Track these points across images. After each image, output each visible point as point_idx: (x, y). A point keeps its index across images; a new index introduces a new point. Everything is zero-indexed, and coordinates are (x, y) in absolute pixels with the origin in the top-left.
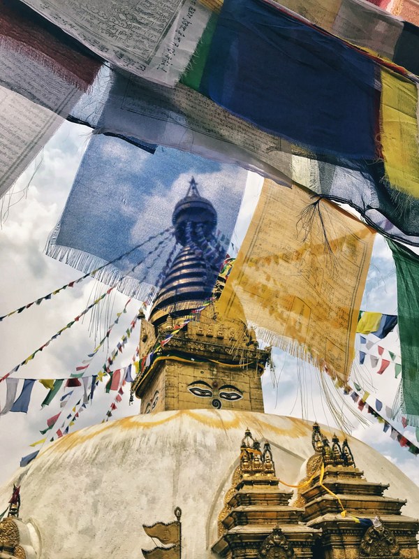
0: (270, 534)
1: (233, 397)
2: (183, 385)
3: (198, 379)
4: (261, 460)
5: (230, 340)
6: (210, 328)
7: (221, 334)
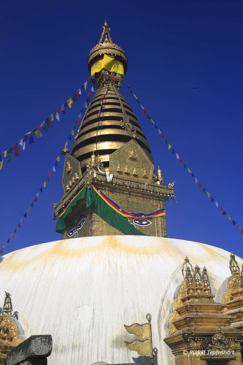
1: (144, 223)
4: (201, 281)
5: (143, 177)
6: (127, 166)
7: (136, 172)
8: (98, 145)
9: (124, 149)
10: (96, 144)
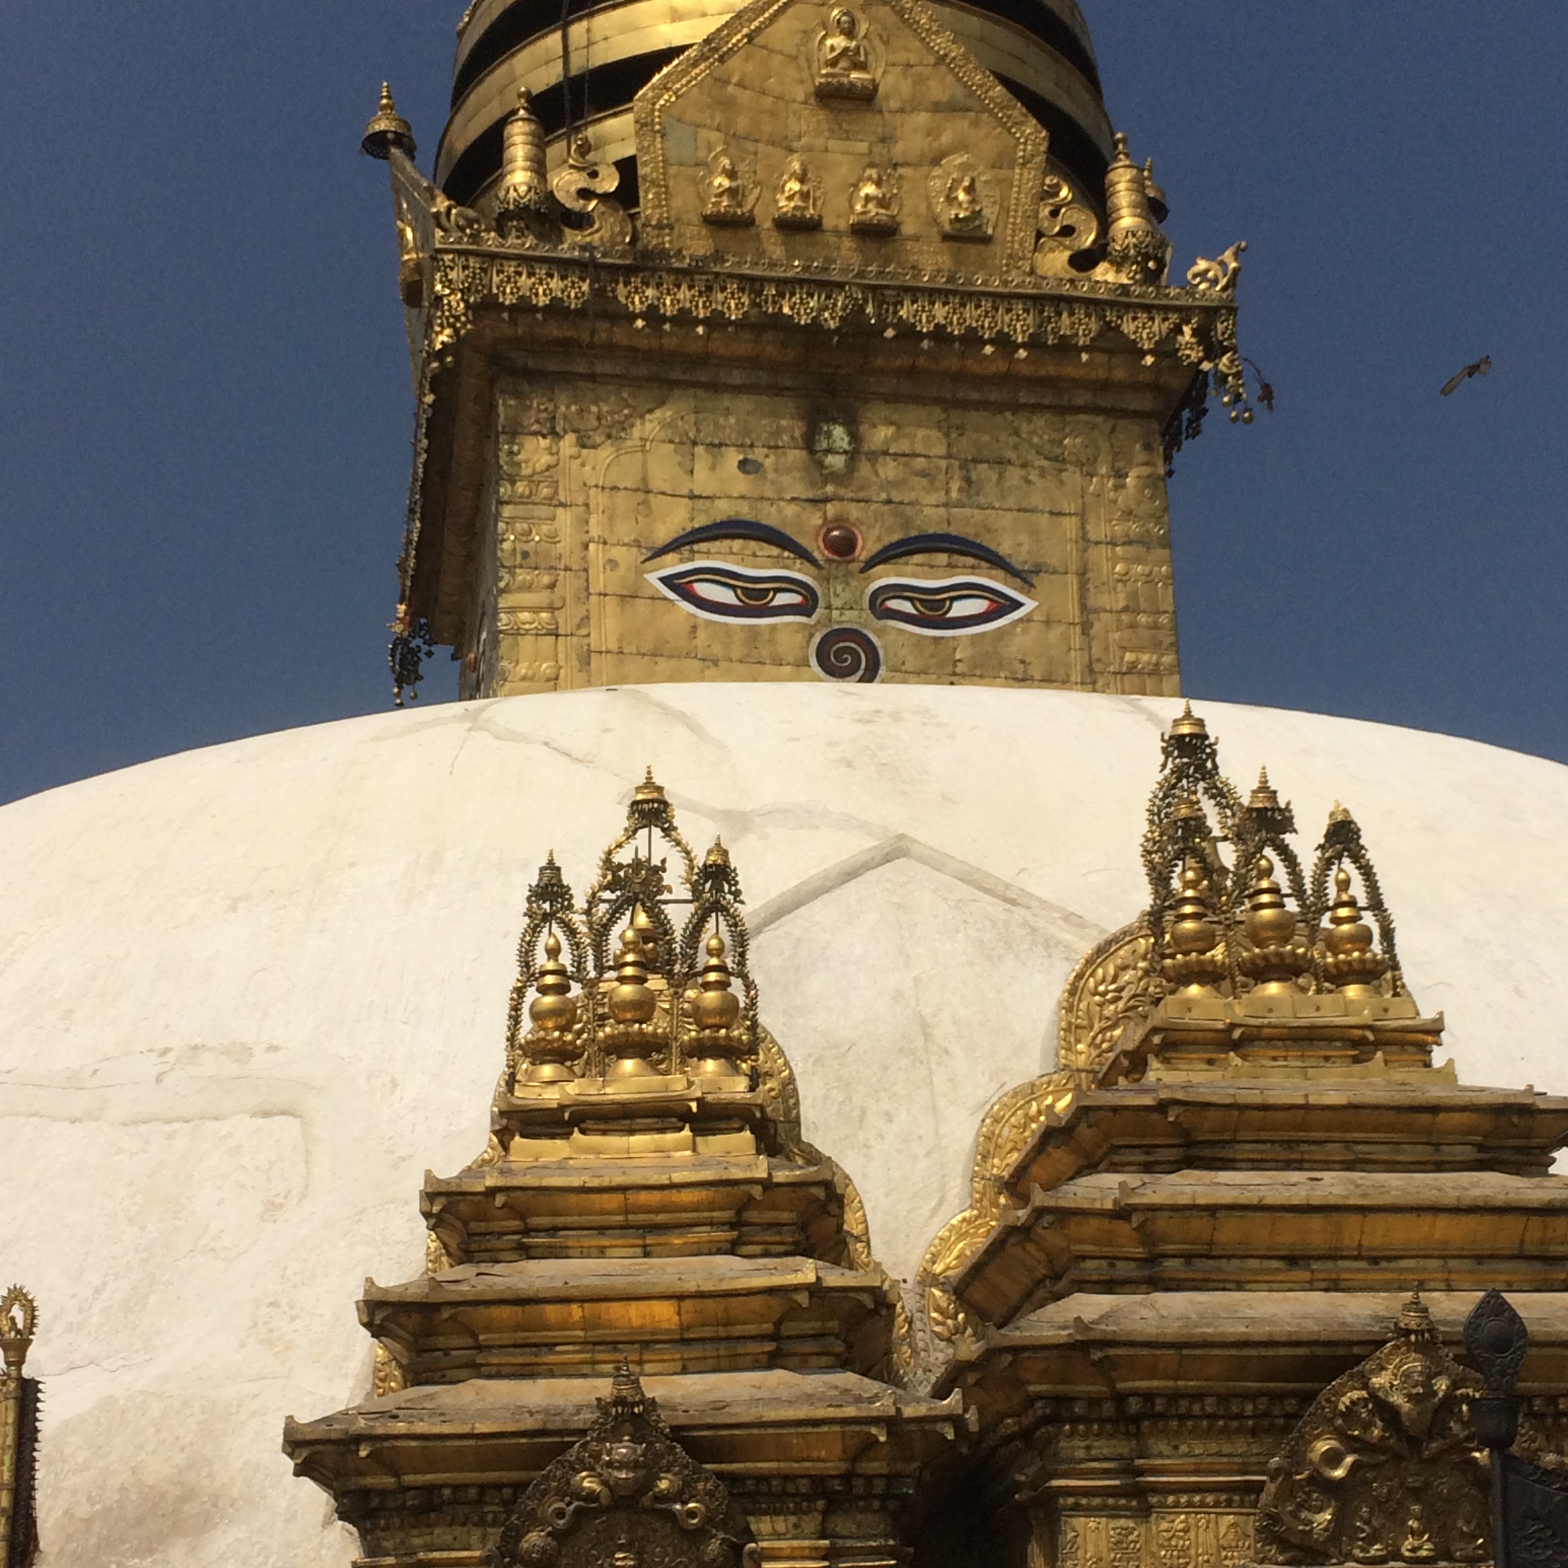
0: (583, 1432)
1: (960, 609)
2: (618, 553)
3: (723, 510)
5: (946, 237)
6: (796, 166)
7: (882, 202)
8: (578, 30)
9: (758, 30)
10: (565, 29)
